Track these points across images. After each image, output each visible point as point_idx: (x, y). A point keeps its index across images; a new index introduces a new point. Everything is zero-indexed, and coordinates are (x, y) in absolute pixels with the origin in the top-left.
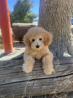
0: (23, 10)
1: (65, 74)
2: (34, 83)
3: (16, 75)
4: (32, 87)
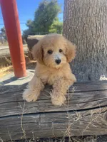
1: (89, 107)
2: (40, 118)
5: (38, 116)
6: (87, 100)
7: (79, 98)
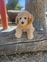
0: (14, 3)
2: (22, 45)
3: (11, 40)
4: (21, 47)
5: (21, 44)
6: (41, 37)
7: (38, 36)
